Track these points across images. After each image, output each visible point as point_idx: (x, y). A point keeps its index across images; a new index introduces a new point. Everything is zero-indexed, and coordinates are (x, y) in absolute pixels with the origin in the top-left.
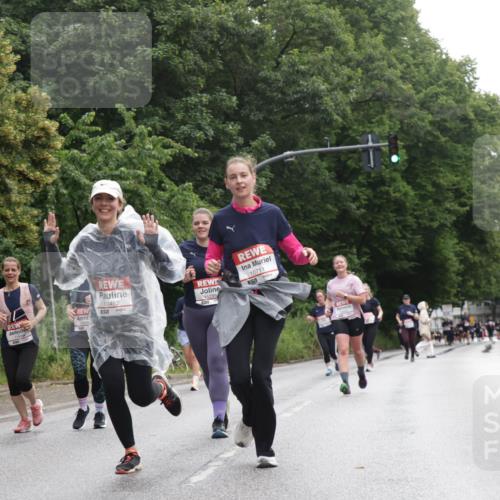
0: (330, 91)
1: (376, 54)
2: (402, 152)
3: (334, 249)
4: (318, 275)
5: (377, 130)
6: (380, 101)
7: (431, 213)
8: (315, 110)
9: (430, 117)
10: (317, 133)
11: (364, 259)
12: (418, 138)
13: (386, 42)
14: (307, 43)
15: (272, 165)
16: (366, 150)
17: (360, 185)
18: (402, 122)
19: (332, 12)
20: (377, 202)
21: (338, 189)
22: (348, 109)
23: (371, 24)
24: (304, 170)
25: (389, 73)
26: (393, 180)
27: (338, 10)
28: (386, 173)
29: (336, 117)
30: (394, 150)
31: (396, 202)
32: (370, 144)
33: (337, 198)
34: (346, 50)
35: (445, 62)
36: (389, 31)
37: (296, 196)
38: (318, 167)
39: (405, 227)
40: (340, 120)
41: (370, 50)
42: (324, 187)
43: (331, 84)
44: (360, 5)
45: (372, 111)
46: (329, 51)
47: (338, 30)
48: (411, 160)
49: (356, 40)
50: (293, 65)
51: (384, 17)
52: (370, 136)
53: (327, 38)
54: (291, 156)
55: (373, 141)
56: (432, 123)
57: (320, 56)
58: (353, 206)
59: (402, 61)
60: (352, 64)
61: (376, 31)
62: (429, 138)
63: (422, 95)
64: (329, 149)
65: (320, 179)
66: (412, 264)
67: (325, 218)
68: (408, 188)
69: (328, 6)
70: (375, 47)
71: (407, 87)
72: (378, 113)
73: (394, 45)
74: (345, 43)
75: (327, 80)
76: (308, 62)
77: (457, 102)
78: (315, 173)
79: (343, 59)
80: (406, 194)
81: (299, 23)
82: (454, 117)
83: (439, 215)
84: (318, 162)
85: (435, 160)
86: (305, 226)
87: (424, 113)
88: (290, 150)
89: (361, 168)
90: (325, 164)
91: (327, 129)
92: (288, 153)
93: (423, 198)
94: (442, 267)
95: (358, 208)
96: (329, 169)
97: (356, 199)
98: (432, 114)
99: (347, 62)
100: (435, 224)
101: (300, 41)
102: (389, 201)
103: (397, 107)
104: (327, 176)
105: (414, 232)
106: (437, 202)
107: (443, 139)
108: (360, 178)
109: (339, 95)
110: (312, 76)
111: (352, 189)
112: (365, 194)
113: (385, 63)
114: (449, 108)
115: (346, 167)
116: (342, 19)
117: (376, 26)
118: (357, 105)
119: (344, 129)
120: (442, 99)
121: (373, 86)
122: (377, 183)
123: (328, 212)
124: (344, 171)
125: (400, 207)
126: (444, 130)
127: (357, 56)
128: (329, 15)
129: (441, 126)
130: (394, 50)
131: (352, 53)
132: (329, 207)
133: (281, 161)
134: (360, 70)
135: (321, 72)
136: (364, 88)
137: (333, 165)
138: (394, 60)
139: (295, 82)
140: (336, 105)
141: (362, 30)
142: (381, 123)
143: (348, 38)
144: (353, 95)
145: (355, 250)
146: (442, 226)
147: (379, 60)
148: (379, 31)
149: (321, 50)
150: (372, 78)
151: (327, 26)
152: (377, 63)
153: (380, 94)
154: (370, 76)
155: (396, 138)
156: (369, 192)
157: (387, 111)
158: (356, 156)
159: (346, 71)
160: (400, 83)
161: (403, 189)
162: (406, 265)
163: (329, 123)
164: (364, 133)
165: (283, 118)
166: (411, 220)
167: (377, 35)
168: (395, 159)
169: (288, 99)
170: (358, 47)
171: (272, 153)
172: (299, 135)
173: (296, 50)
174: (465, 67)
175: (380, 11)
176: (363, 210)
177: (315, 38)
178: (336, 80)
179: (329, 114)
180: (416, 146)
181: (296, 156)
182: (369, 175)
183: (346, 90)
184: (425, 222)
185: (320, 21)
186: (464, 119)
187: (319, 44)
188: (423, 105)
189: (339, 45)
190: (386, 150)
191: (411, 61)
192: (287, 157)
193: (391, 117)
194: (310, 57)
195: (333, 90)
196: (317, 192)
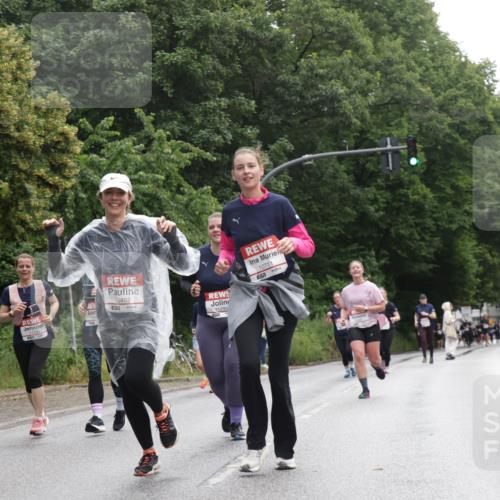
0: (349, 95)
1: (395, 57)
2: (421, 154)
3: (353, 252)
4: (336, 277)
5: (395, 133)
6: (400, 104)
7: (450, 216)
8: (333, 114)
9: (449, 120)
10: (335, 136)
11: (383, 261)
12: (436, 140)
13: (404, 46)
14: (325, 47)
15: (290, 168)
16: (385, 153)
17: (379, 188)
18: (420, 126)
19: (351, 15)
20: (395, 204)
21: (356, 191)
22: (367, 112)
23: (390, 28)
24: (323, 174)
25: (408, 76)
26: (412, 183)
27: (357, 14)
28: (405, 176)
29: (354, 120)
30: (413, 153)
31: (415, 204)
32: (389, 147)
33: (356, 201)
34: (365, 53)
35: (464, 65)
36: (408, 34)
37: (314, 199)
38: (337, 171)
39: (424, 229)
40: (359, 123)
41: (389, 54)
42: (343, 190)
43: (350, 88)
44: (379, 9)
45: (390, 114)
46: (348, 54)
47: (357, 34)
48: (430, 163)
49: (375, 43)
50: (312, 69)
51: (403, 20)
52: (388, 139)
53: (346, 41)
54: (310, 159)
55: (392, 144)
56: (451, 126)
57: (339, 60)
58: (372, 209)
59: (421, 64)
60: (370, 67)
61: (395, 34)
62: (448, 141)
63: (441, 98)
64: (347, 152)
65: (339, 182)
66: (431, 266)
67: (343, 221)
68: (427, 191)
69: (347, 10)
70: (394, 50)
71: (426, 90)
72: (397, 116)
73: (413, 49)
74: (364, 47)
75: (345, 83)
76: (327, 66)
77: (476, 104)
78: (334, 177)
79: (361, 62)
80: (425, 197)
81: (318, 27)
82: (474, 119)
83: (458, 217)
84: (337, 165)
85: (454, 163)
86: (324, 229)
87: (442, 116)
88: (309, 153)
89: (380, 171)
90: (343, 167)
91: (345, 133)
92: (307, 156)
93: (442, 200)
94: (462, 268)
95: (377, 211)
96: (348, 172)
97: (374, 201)
98: (451, 117)
99: (366, 66)
100: (454, 227)
101: (319, 44)
102: (407, 203)
103: (416, 110)
104: (345, 179)
105: (433, 235)
106: (456, 205)
107: (462, 142)
108: (380, 181)
109: (358, 98)
110: (330, 80)
111: (371, 192)
112: (384, 197)
113: (404, 66)
114: (469, 111)
115: (364, 169)
116: (361, 22)
117: (395, 29)
118: (375, 109)
119: (362, 132)
120: (461, 102)
121: (391, 89)
122: (395, 186)
123: (347, 215)
124: (362, 174)
125: (418, 209)
126: (463, 133)
127: (377, 59)
128: (348, 19)
129: (459, 129)
130: (413, 53)
131: (371, 56)
132: (348, 209)
133: (300, 164)
134: (378, 74)
135: (339, 76)
136: (383, 91)
137: (351, 168)
138: (413, 64)
139: (314, 86)
140: (355, 108)
141: (380, 33)
142: (399, 126)
143: (367, 42)
144: (371, 99)
145: (373, 253)
146: (462, 228)
147: (397, 63)
148: (399, 34)
149: (340, 54)
150: (390, 81)
151: (346, 30)
152: (396, 66)
153: (398, 97)
154: (388, 80)
155: (414, 141)
156: (388, 194)
157: (405, 114)
158: (374, 159)
159: (365, 74)
160: (419, 86)
161: (421, 191)
162: (425, 267)
163: (348, 126)
164: (382, 136)
165: (302, 122)
166: (430, 222)
167: (396, 38)
168: (413, 161)
169: (307, 102)
170: (377, 51)
171: (291, 156)
172: (318, 138)
173: (315, 54)
174: (483, 69)
175: (399, 14)
176: (382, 213)
177: (334, 42)
178: (355, 84)
179: (348, 118)
180: (434, 149)
181: (315, 159)
182: (387, 178)
183: (365, 94)
184: (444, 224)
185: (338, 25)
186: (484, 122)
187: (338, 48)
188: (442, 108)
189: (357, 48)
190: (404, 152)
191: (430, 63)
192: (305, 161)
193: (410, 120)
194: (329, 60)
195: (352, 93)
196: (336, 195)
